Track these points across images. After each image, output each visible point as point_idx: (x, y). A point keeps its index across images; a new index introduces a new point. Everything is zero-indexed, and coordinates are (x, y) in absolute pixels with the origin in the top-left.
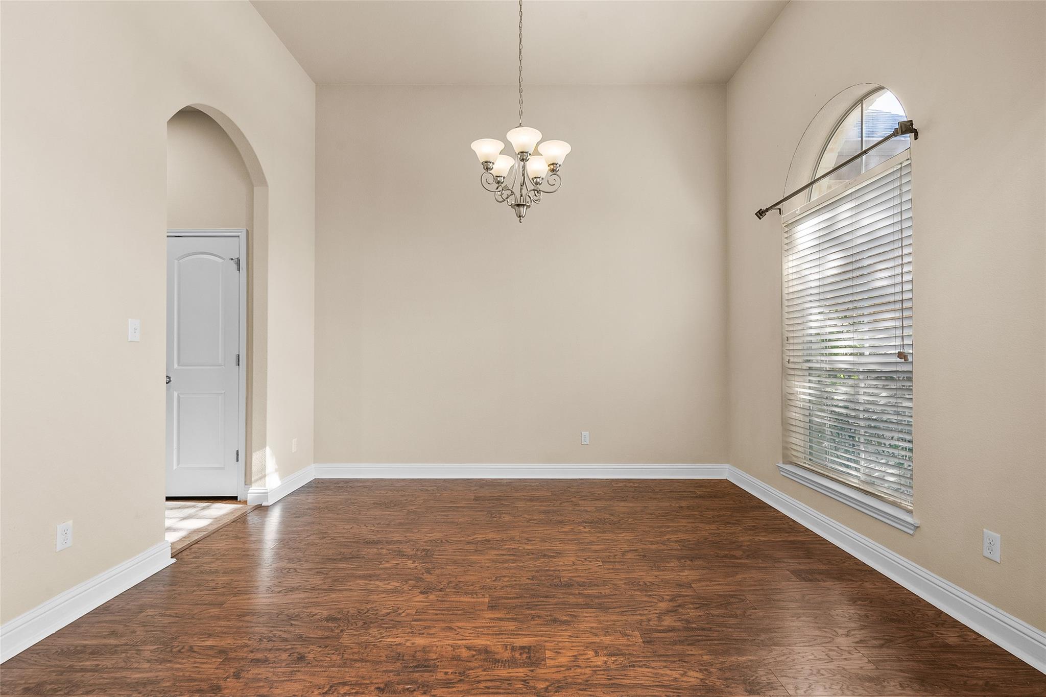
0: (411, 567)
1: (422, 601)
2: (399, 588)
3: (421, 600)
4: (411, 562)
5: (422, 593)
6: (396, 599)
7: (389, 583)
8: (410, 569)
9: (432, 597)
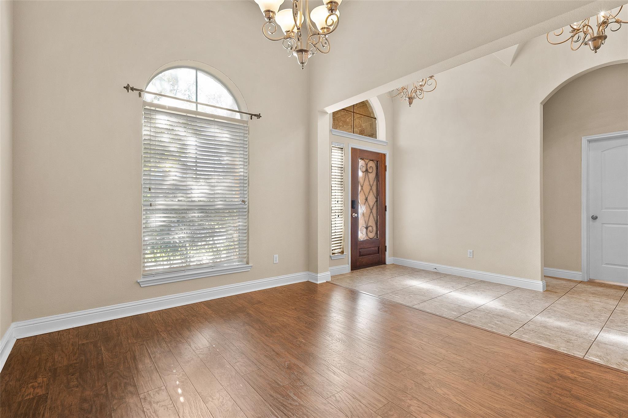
0: (415, 402)
1: (428, 368)
2: (438, 386)
3: (428, 370)
4: (412, 408)
5: (424, 374)
6: (444, 378)
7: (444, 394)
8: (418, 400)
9: (419, 368)
